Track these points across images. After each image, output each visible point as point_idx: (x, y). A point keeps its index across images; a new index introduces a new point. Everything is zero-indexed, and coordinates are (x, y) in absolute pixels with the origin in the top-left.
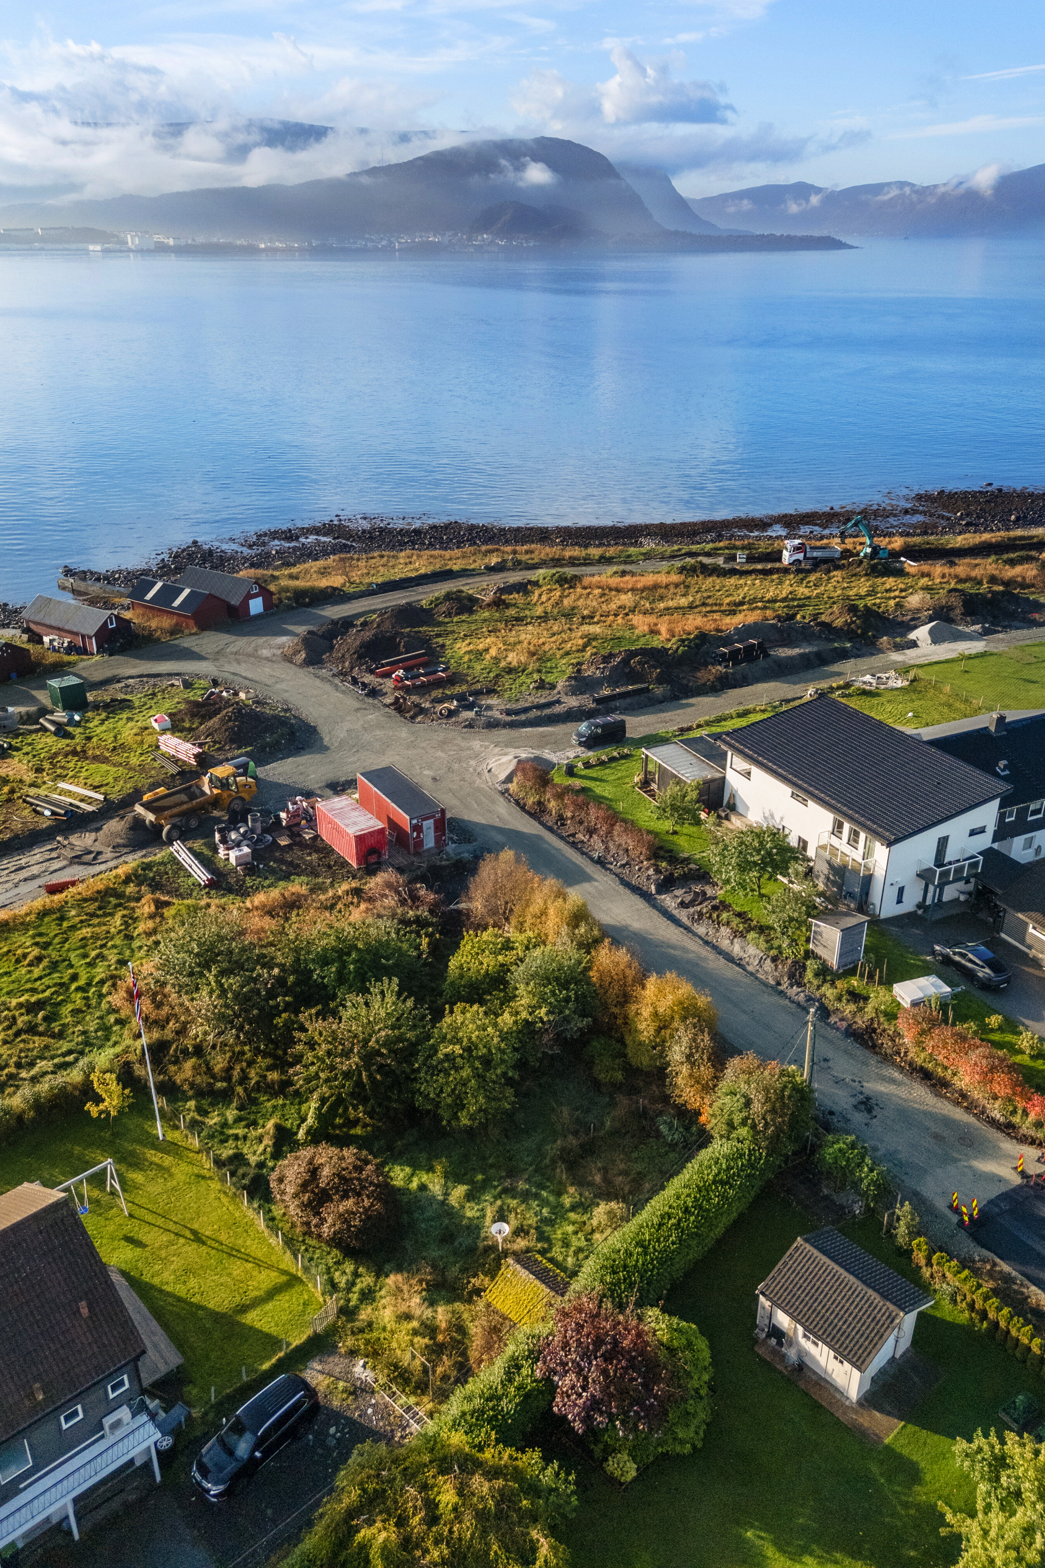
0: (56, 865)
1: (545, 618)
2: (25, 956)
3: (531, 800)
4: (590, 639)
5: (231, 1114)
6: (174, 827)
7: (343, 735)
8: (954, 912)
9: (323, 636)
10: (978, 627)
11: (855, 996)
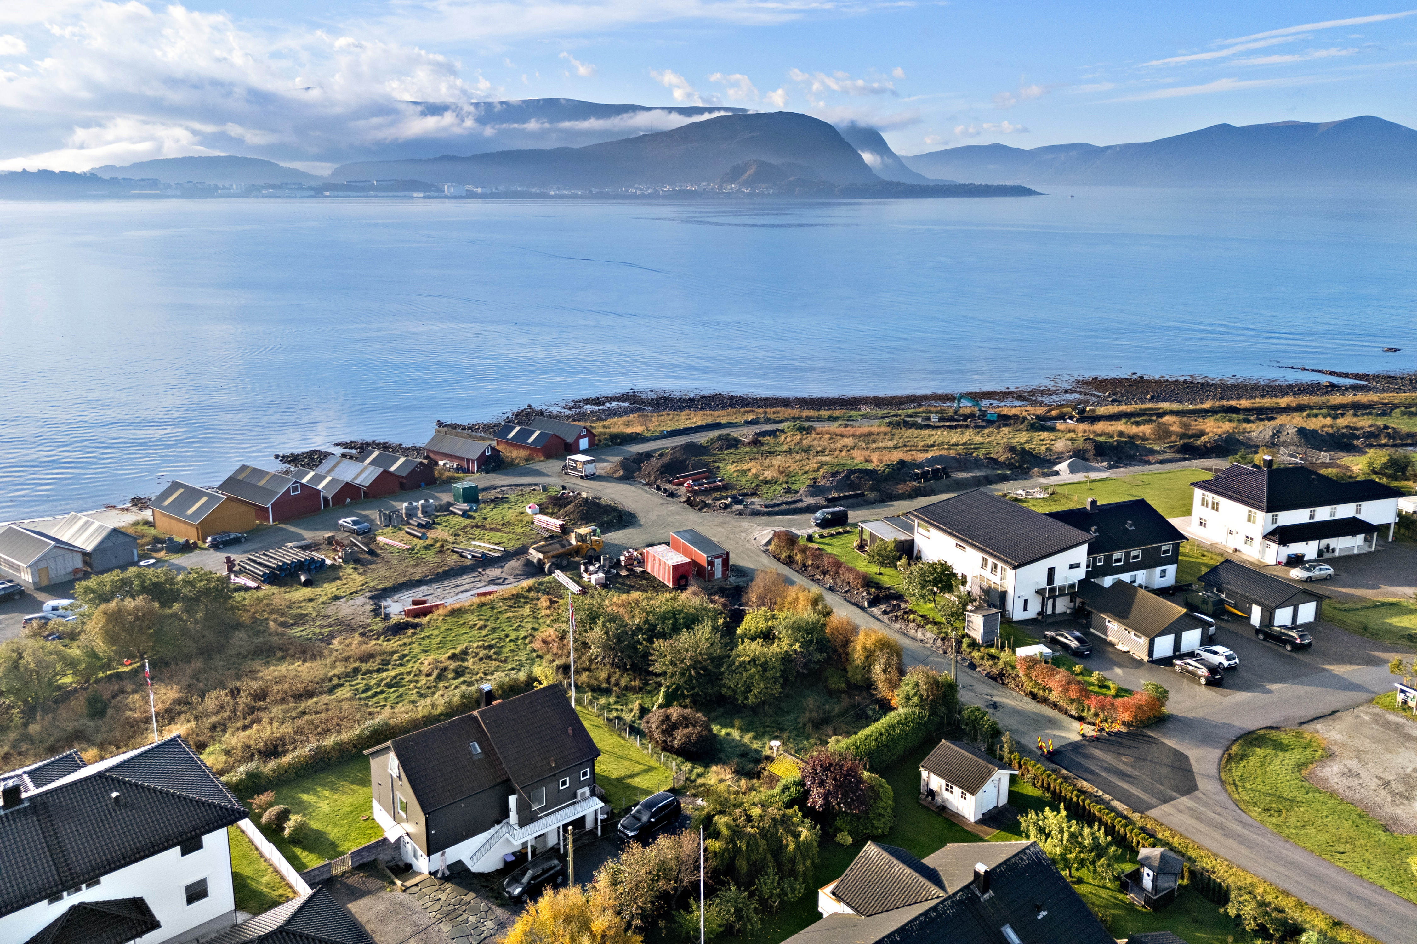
0: (479, 584)
1: (789, 452)
2: (475, 625)
3: (784, 555)
4: (822, 464)
5: (612, 700)
6: (553, 564)
7: (654, 518)
8: (1062, 618)
9: (633, 461)
10: (1105, 464)
11: (992, 657)
